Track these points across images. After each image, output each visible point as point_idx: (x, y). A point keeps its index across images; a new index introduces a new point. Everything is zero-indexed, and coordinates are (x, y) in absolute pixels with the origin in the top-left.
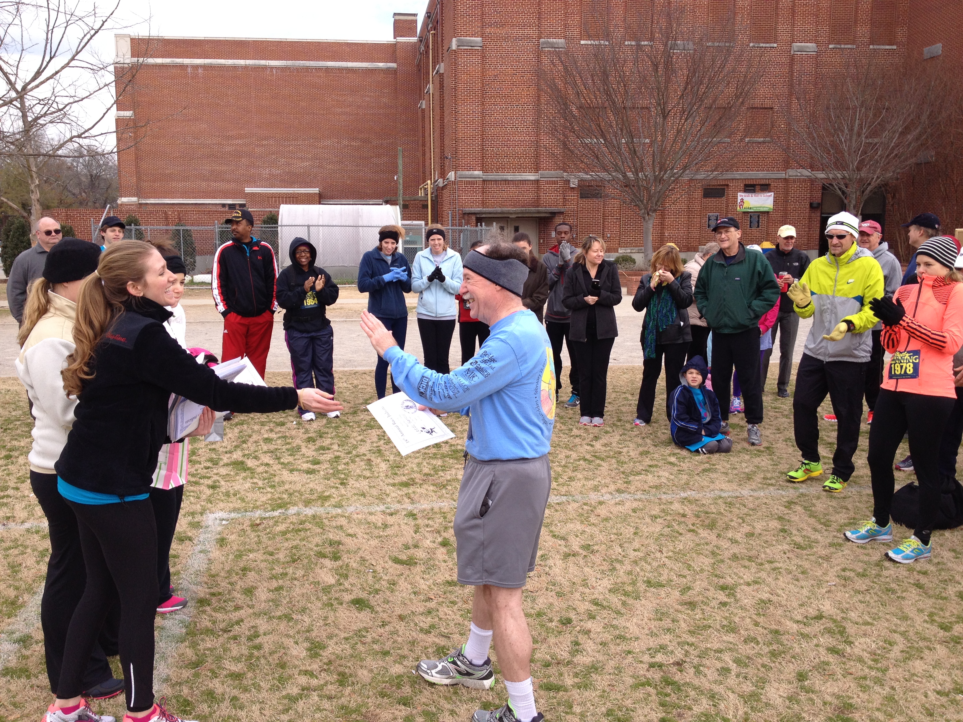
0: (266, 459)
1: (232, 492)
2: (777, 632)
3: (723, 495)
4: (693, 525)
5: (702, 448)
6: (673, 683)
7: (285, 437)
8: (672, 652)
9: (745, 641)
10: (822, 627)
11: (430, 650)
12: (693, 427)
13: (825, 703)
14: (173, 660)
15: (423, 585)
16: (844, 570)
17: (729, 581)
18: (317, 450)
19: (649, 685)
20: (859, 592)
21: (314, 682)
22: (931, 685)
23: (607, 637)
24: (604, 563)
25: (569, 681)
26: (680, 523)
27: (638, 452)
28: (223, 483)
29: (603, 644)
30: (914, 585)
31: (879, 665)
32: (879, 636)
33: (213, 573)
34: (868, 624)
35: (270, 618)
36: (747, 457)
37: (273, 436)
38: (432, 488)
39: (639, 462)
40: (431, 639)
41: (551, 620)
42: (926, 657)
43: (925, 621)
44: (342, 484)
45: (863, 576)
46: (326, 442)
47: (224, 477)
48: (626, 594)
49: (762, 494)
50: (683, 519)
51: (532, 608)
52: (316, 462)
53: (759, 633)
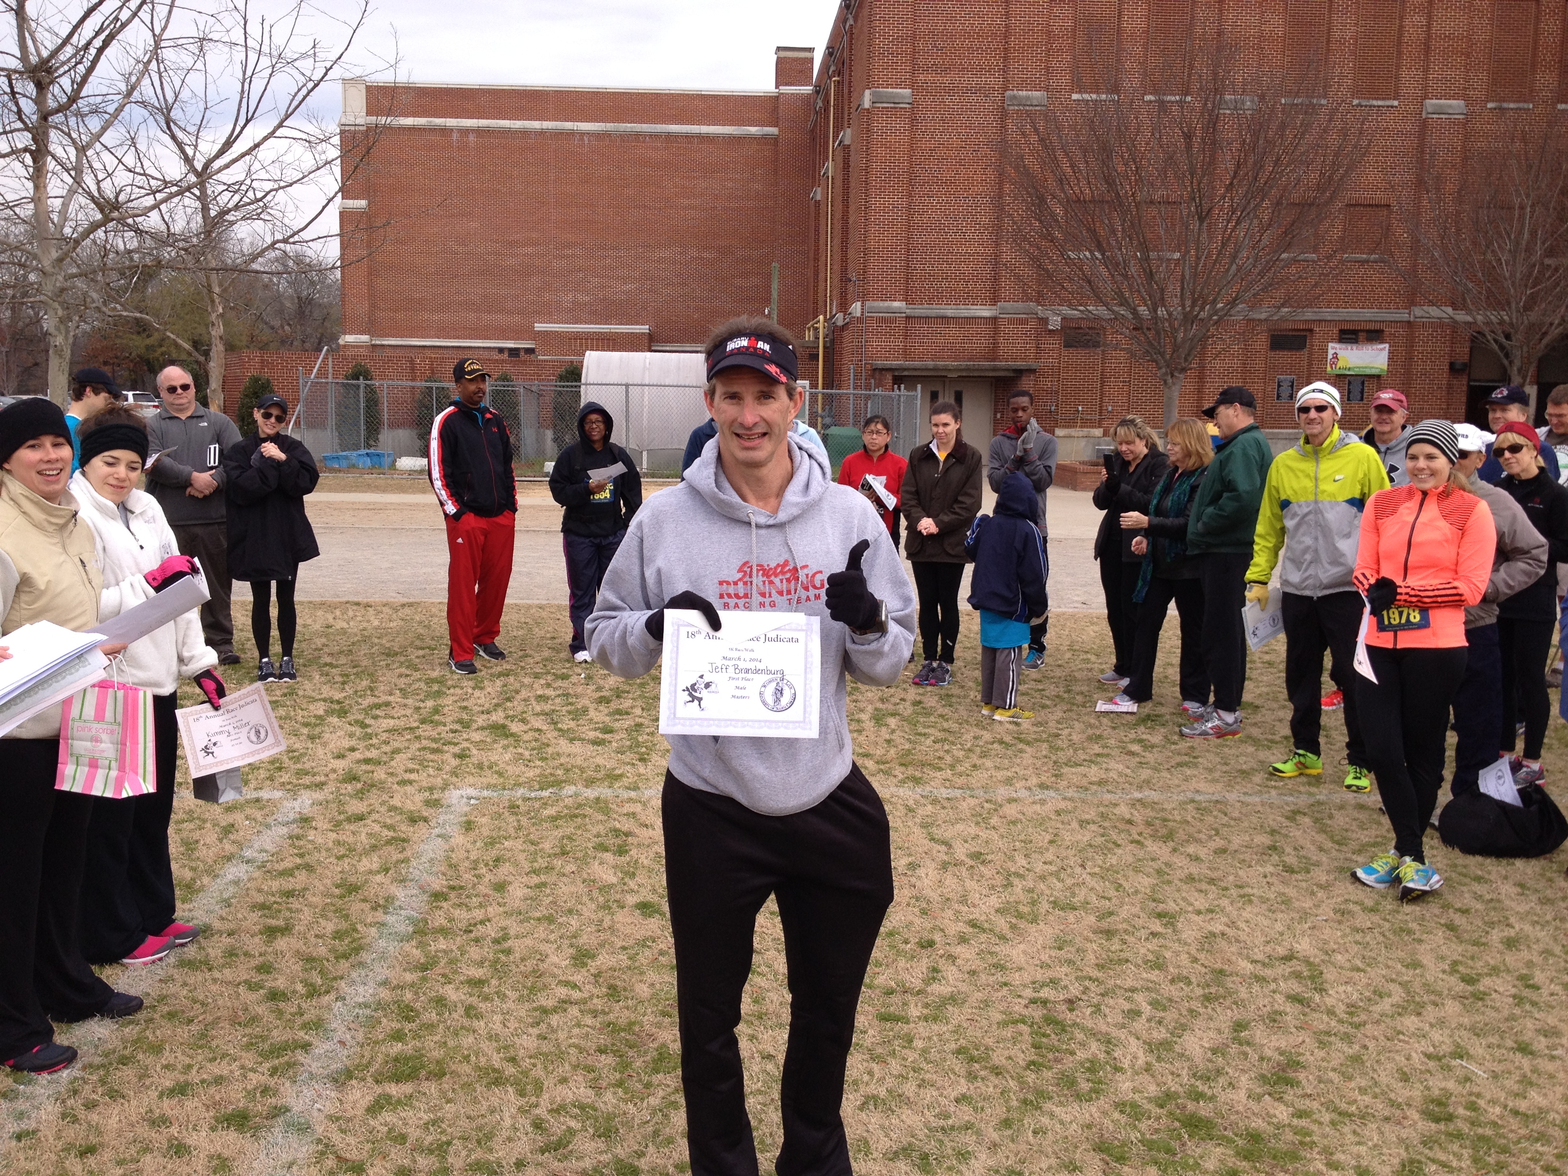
0: (538, 723)
1: (486, 764)
2: (1221, 972)
3: (1198, 798)
4: (1140, 834)
6: (1057, 1023)
7: (567, 695)
8: (1066, 987)
9: (1172, 981)
10: (1288, 970)
13: (1262, 1059)
16: (1347, 901)
17: (1171, 906)
18: (610, 714)
19: (1024, 1023)
20: (1358, 930)
21: (576, 995)
22: (1424, 1046)
23: (979, 964)
24: (997, 876)
25: (914, 1011)
26: (1121, 831)
27: (1084, 736)
28: (475, 751)
29: (972, 973)
30: (1443, 925)
31: (1355, 1019)
32: (1369, 985)
33: (454, 861)
34: (1359, 970)
35: (526, 919)
36: (1251, 749)
37: (550, 692)
39: (1083, 749)
41: (906, 942)
42: (1425, 1014)
43: (1444, 972)
44: (641, 760)
45: (1372, 910)
46: (626, 704)
47: (476, 744)
48: (1020, 916)
49: (1257, 799)
50: (1128, 826)
52: (608, 730)
53: (1196, 972)
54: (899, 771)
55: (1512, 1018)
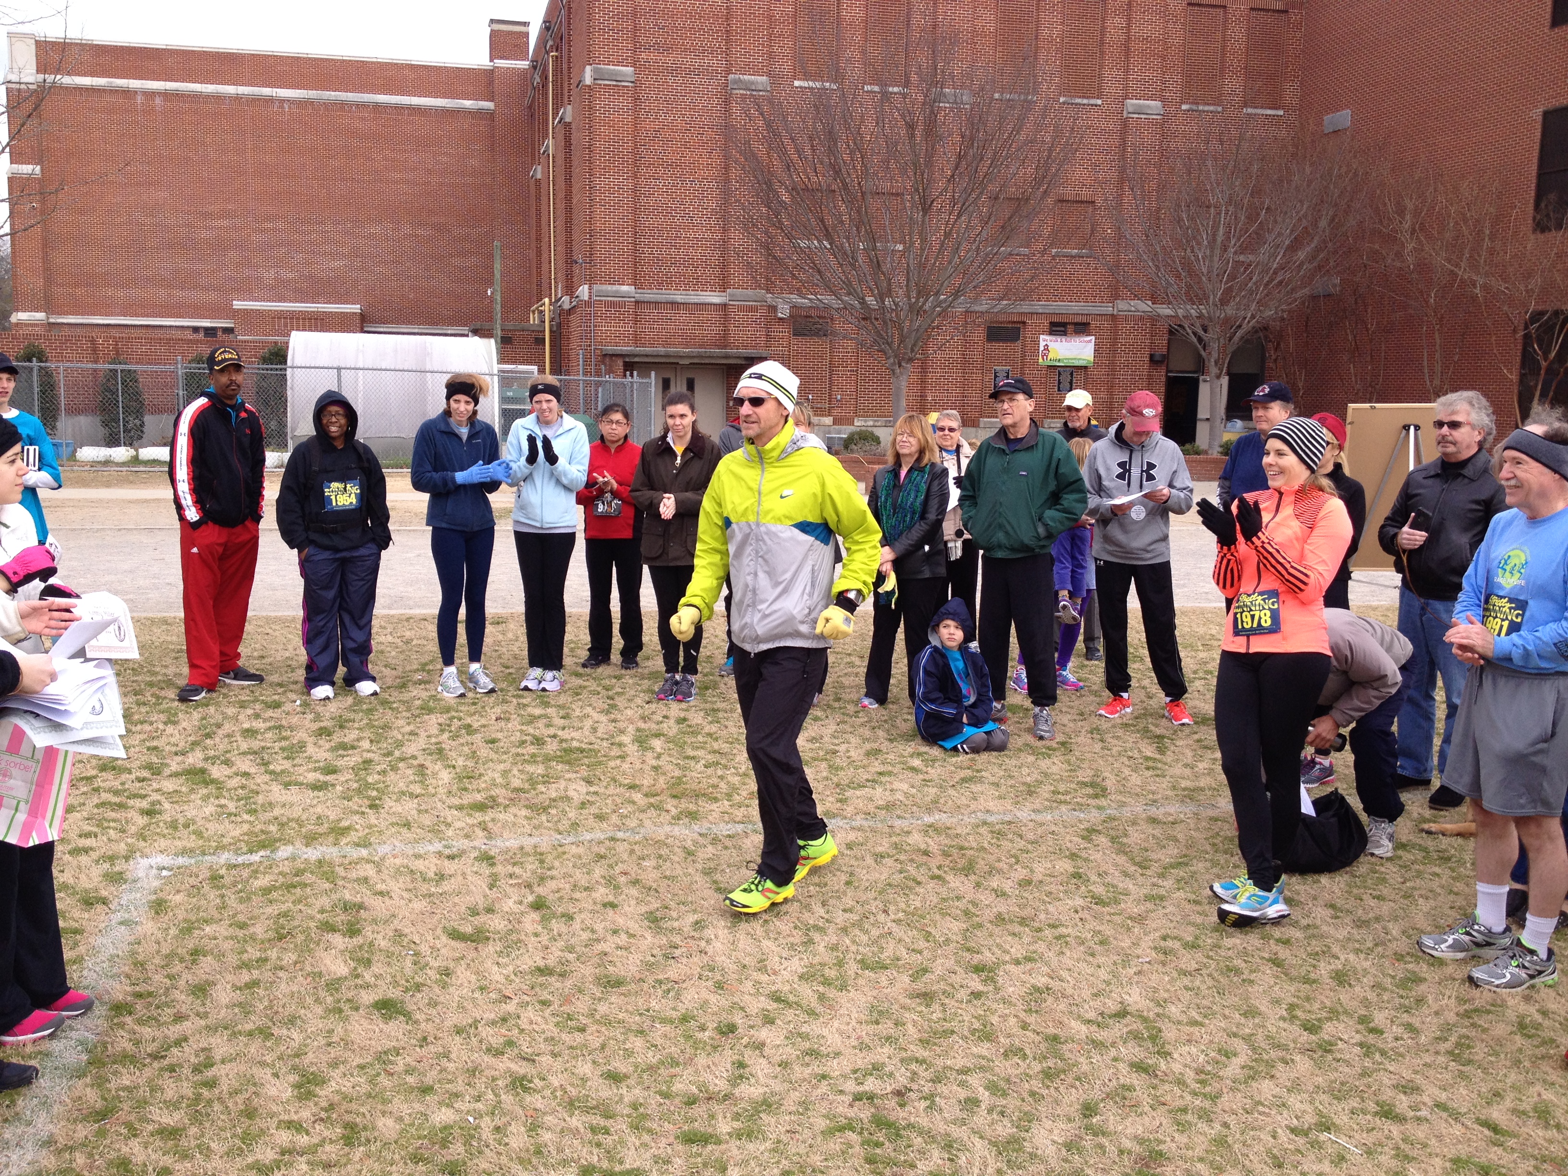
0: (245, 765)
1: (182, 821)
2: (1055, 1038)
3: (989, 819)
4: (939, 867)
5: (962, 743)
6: (889, 1125)
7: (280, 728)
8: (891, 1075)
9: (1006, 1055)
10: (1125, 1030)
11: (500, 1082)
12: (949, 711)
13: (1121, 1152)
14: (62, 1109)
15: (496, 975)
16: (1164, 938)
17: (988, 957)
18: (333, 749)
19: (852, 1129)
20: (1184, 973)
21: (303, 1140)
22: (1283, 1119)
23: (790, 1052)
24: (795, 932)
25: (724, 1127)
26: (918, 866)
27: (862, 751)
28: (167, 806)
29: (784, 1065)
30: (1269, 960)
32: (1211, 1042)
33: (140, 958)
34: (1197, 1023)
35: (234, 1034)
36: (1031, 759)
37: (259, 725)
38: (524, 812)
39: (864, 767)
40: (507, 1064)
41: (703, 1028)
42: (1278, 1075)
43: (1282, 1018)
44: (371, 807)
45: (1193, 947)
46: (350, 736)
47: (169, 795)
48: (827, 982)
49: (1049, 817)
50: (925, 858)
51: (674, 1009)
52: (331, 770)
53: (1028, 1040)
54: (670, 805)
55: (1364, 1074)
